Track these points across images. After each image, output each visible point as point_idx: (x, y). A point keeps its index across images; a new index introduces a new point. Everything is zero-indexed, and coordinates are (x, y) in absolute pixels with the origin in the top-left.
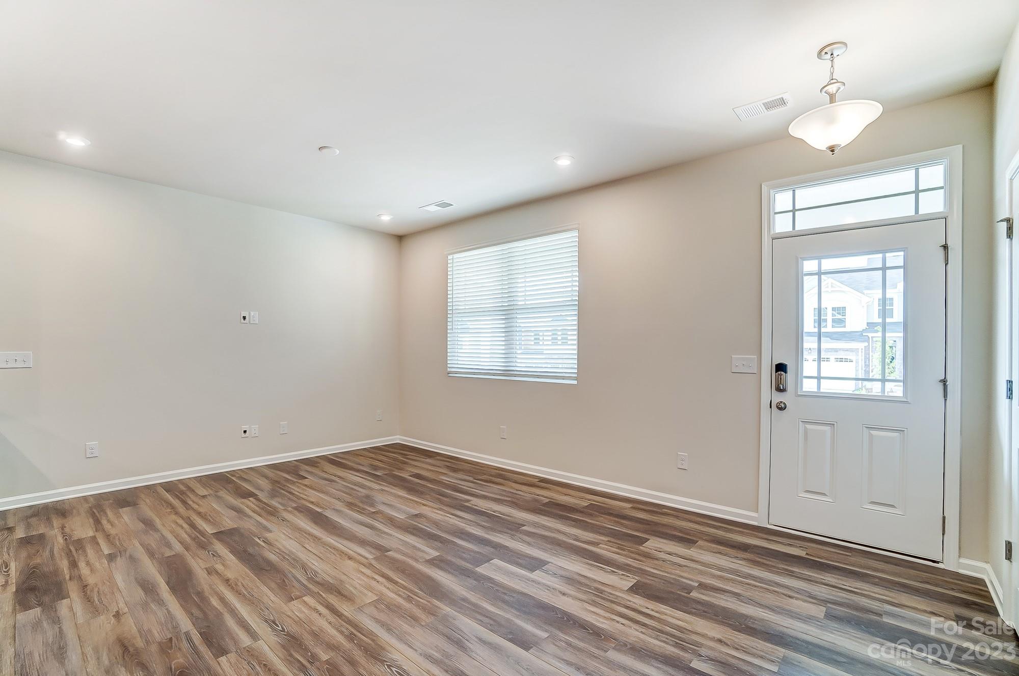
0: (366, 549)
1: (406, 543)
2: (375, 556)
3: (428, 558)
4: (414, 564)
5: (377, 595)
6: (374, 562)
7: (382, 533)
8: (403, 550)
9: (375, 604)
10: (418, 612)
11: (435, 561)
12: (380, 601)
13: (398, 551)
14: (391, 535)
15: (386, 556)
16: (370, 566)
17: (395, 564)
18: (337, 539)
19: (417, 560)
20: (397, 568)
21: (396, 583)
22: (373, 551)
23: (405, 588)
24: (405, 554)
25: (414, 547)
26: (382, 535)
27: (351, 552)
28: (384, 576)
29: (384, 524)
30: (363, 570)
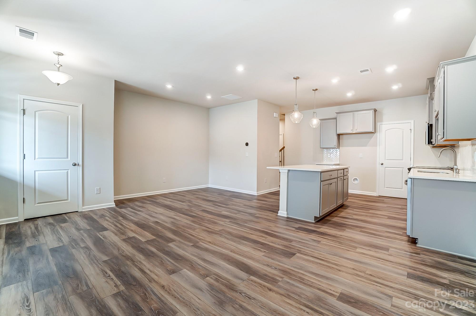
0: (204, 247)
1: (183, 249)
2: (199, 243)
3: (174, 243)
4: (181, 240)
5: (195, 231)
6: (199, 241)
7: (197, 256)
8: (185, 246)
9: (195, 229)
10: (182, 227)
11: (172, 241)
12: (194, 230)
13: (188, 246)
14: (191, 255)
15: (194, 243)
16: (200, 239)
17: (190, 240)
18: (222, 252)
19: (180, 241)
20: (188, 238)
21: (189, 234)
22: (200, 246)
23: (185, 233)
24: (185, 244)
25: (179, 247)
26: (197, 255)
27: (210, 245)
28: (194, 236)
29: (197, 264)
30: (202, 238)
